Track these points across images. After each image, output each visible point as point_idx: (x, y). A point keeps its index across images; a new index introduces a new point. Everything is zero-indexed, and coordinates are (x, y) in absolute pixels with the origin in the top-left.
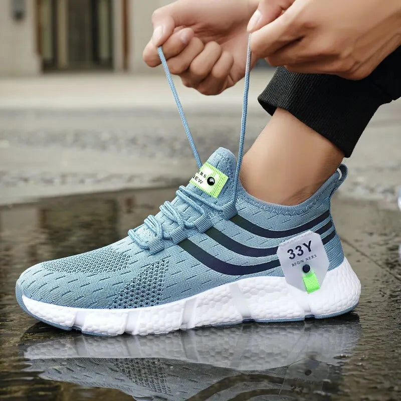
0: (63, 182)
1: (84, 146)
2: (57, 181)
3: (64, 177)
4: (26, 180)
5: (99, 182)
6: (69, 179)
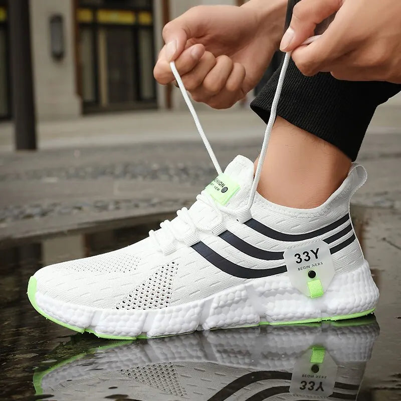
0: (118, 208)
1: (134, 176)
2: (111, 207)
3: (117, 203)
4: (80, 208)
5: (154, 205)
6: (123, 205)
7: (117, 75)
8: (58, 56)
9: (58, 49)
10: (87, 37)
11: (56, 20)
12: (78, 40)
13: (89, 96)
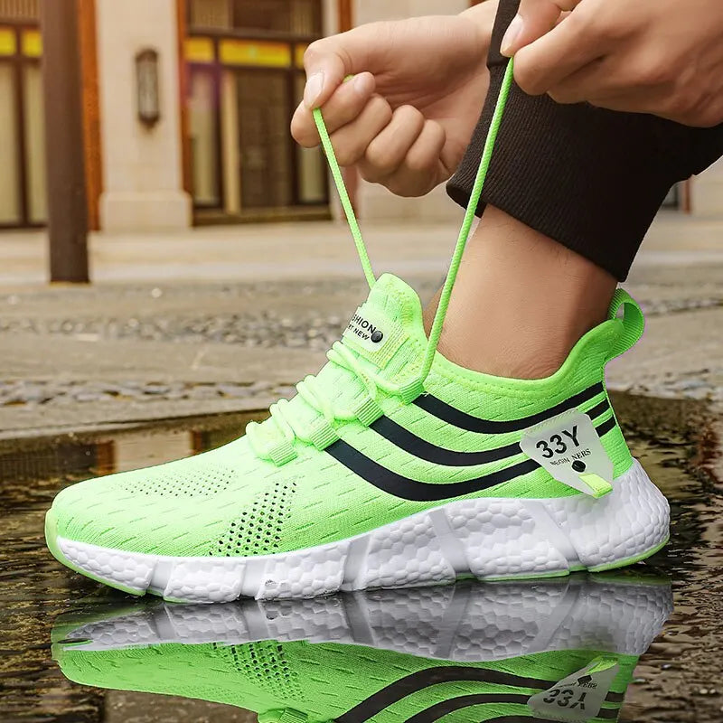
7: (256, 158)
8: (149, 121)
9: (149, 109)
10: (202, 88)
11: (147, 57)
12: (185, 93)
13: (205, 195)
